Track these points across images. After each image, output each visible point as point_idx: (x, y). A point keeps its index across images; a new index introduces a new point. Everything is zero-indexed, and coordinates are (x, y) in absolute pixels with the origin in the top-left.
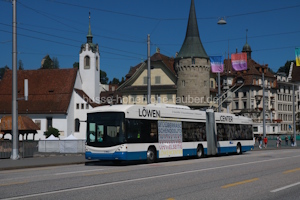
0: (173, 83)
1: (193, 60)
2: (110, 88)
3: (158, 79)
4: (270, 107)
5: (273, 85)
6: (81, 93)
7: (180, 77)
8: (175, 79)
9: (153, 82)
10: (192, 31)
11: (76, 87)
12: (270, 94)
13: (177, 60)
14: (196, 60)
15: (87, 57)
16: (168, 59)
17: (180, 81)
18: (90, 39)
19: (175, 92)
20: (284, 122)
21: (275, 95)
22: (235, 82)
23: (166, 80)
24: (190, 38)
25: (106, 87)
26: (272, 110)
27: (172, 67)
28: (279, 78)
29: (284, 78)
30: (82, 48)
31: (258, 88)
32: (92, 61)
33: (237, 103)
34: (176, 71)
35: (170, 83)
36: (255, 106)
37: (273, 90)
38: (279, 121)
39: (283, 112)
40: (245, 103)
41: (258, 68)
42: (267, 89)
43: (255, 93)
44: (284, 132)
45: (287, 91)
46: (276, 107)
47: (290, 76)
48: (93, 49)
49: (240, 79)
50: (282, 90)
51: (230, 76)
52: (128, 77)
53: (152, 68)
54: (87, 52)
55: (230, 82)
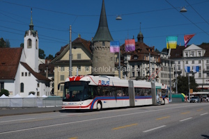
0: (89, 59)
1: (103, 43)
2: (46, 62)
3: (79, 55)
5: (158, 60)
6: (25, 65)
7: (95, 55)
8: (91, 56)
9: (75, 58)
10: (102, 23)
11: (21, 60)
12: (156, 67)
13: (92, 44)
14: (106, 43)
15: (30, 40)
16: (86, 42)
17: (94, 57)
18: (31, 27)
19: (91, 65)
21: (159, 67)
22: (132, 58)
23: (85, 57)
24: (101, 28)
25: (43, 61)
26: (157, 77)
27: (89, 48)
28: (162, 55)
29: (165, 56)
30: (26, 33)
31: (148, 62)
32: (33, 43)
33: (134, 73)
34: (92, 51)
35: (88, 58)
36: (146, 75)
37: (158, 64)
39: (164, 79)
40: (139, 73)
41: (148, 49)
42: (153, 63)
43: (146, 66)
45: (167, 64)
46: (160, 76)
47: (169, 55)
48: (34, 35)
49: (136, 56)
50: (164, 64)
51: (129, 54)
52: (58, 54)
53: (75, 48)
54: (30, 36)
55: (129, 58)
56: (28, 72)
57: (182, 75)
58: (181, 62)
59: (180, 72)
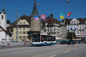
0: (29, 24)
2: (10, 26)
3: (24, 23)
4: (58, 32)
5: (59, 25)
7: (31, 22)
8: (30, 23)
9: (23, 24)
10: (35, 9)
12: (58, 28)
13: (30, 17)
15: (3, 16)
16: (27, 17)
17: (31, 24)
18: (3, 10)
19: (30, 27)
20: (62, 36)
21: (60, 28)
22: (48, 24)
24: (34, 11)
25: (9, 25)
26: (59, 32)
27: (29, 19)
28: (61, 23)
29: (62, 23)
30: (1, 13)
32: (4, 17)
33: (49, 31)
34: (30, 21)
36: (54, 31)
37: (59, 27)
38: (61, 36)
39: (62, 33)
40: (51, 30)
41: (55, 20)
42: (57, 26)
43: (54, 27)
44: (62, 39)
45: (65, 27)
46: (60, 32)
47: (64, 23)
48: (4, 13)
49: (50, 23)
50: (62, 27)
51: (47, 22)
52: (15, 22)
53: (23, 19)
54: (2, 14)
55: (47, 24)
56: (1, 30)
57: (69, 31)
58: (69, 26)
59: (69, 30)
